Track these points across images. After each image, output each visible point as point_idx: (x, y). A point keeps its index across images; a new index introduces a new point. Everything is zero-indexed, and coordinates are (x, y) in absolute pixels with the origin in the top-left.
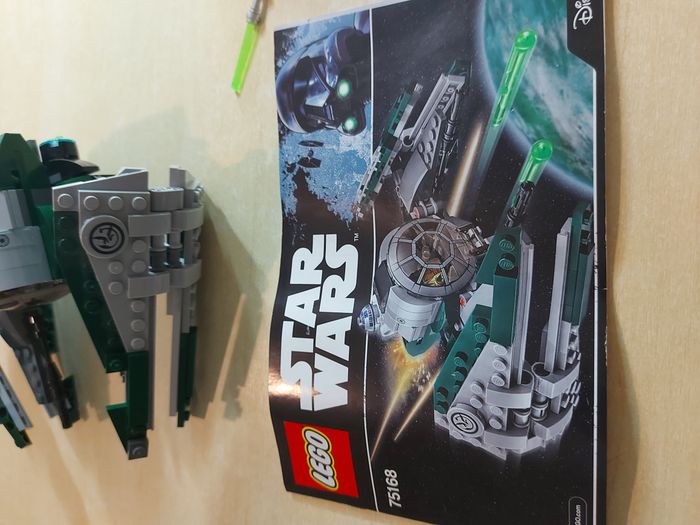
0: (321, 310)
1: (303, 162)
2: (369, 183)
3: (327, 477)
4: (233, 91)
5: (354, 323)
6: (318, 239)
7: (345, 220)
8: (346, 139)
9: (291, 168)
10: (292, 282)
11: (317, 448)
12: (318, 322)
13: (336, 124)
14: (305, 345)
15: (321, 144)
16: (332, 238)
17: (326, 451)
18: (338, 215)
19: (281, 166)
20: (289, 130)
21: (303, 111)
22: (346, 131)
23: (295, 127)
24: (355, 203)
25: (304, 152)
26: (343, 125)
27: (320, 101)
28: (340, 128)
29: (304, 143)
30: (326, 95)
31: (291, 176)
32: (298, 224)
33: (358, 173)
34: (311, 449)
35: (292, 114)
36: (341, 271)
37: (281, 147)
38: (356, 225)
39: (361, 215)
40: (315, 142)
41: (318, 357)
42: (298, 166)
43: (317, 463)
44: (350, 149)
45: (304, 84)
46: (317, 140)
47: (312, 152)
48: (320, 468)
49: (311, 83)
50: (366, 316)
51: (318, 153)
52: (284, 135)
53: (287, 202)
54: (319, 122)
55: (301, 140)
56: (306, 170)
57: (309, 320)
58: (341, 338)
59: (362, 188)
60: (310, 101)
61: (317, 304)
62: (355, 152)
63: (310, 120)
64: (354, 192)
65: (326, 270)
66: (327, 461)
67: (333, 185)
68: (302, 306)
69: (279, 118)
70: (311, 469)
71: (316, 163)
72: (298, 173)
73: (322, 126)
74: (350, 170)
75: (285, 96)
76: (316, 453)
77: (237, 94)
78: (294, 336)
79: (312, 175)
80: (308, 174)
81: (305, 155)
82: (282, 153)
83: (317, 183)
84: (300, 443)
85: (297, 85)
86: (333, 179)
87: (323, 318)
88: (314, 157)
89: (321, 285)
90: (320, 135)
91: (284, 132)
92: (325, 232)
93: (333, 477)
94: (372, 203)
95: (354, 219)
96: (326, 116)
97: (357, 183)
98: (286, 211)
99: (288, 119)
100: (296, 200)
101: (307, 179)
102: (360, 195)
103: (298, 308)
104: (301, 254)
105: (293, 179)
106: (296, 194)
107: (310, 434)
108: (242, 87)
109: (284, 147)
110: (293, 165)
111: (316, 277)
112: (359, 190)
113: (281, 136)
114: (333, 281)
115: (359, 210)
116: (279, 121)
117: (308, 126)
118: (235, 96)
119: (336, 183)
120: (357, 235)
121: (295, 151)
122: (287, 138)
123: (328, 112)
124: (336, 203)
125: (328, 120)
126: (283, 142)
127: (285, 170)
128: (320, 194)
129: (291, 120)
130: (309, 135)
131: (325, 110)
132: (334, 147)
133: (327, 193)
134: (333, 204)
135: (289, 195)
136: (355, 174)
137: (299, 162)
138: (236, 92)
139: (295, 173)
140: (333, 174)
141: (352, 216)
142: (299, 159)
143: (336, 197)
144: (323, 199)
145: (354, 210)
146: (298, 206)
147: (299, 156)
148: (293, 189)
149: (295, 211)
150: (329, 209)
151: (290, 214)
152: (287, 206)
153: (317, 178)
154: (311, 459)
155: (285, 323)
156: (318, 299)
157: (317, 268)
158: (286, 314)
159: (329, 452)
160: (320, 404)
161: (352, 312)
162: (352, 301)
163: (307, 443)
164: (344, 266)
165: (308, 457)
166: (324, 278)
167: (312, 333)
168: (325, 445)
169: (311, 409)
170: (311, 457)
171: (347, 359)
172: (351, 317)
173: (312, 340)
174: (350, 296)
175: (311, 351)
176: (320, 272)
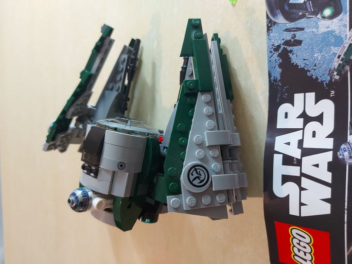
0: (304, 147)
1: (287, 43)
2: (345, 53)
3: (306, 260)
4: (230, 3)
5: (335, 156)
6: (298, 97)
7: (322, 82)
8: (327, 22)
9: (277, 48)
10: (278, 127)
11: (300, 241)
12: (303, 155)
13: (315, 13)
14: (294, 171)
15: (302, 29)
16: (311, 96)
17: (308, 244)
18: (317, 78)
19: (269, 47)
20: (275, 23)
21: (287, 8)
22: (324, 18)
23: (280, 19)
24: (332, 69)
25: (288, 36)
26: (322, 13)
28: (319, 16)
29: (288, 30)
31: (276, 54)
32: (282, 87)
33: (335, 46)
34: (295, 241)
35: (279, 12)
36: (320, 119)
37: (268, 35)
38: (331, 84)
39: (337, 77)
40: (297, 28)
41: (303, 179)
42: (282, 47)
43: (299, 250)
44: (327, 30)
46: (299, 26)
47: (294, 36)
48: (301, 254)
50: (345, 151)
51: (299, 35)
52: (271, 26)
53: (273, 72)
54: (300, 14)
55: (285, 28)
56: (289, 48)
57: (296, 153)
58: (324, 166)
59: (339, 57)
61: (301, 143)
62: (333, 31)
63: (293, 13)
64: (331, 61)
66: (308, 250)
67: (312, 58)
68: (288, 144)
69: (267, 15)
70: (293, 254)
71: (299, 43)
72: (282, 51)
73: (303, 16)
74: (328, 44)
76: (299, 244)
77: (234, 5)
78: (283, 164)
79: (295, 51)
80: (291, 51)
81: (289, 38)
82: (269, 39)
83: (298, 57)
84: (287, 237)
86: (313, 53)
87: (307, 152)
88: (296, 38)
89: (303, 129)
90: (301, 23)
91: (271, 25)
92: (305, 91)
93: (311, 261)
94: (348, 68)
95: (331, 81)
96: (306, 9)
97: (335, 54)
98: (272, 78)
99: (274, 15)
100: (280, 70)
101: (290, 55)
102: (336, 63)
103: (285, 145)
104: (284, 108)
105: (278, 56)
106: (280, 66)
107: (295, 231)
109: (272, 35)
110: (279, 46)
111: (300, 123)
112: (336, 59)
113: (269, 29)
114: (313, 126)
115: (335, 73)
116: (268, 17)
117: (290, 17)
118: (232, 7)
119: (316, 55)
120: (333, 92)
121: (280, 36)
122: (274, 28)
123: (308, 6)
124: (315, 69)
125: (308, 11)
126: (271, 32)
127: (272, 50)
128: (301, 64)
129: (277, 15)
130: (292, 23)
131: (306, 5)
132: (314, 30)
133: (307, 63)
134: (312, 70)
135: (275, 67)
136: (332, 47)
137: (284, 44)
138: (232, 4)
139: (280, 52)
140: (313, 49)
141: (329, 78)
142: (283, 42)
143: (315, 66)
144: (303, 68)
145: (331, 74)
146: (282, 74)
147: (283, 39)
148: (278, 63)
149: (279, 78)
150: (309, 74)
151: (275, 80)
152: (273, 75)
153: (299, 54)
154: (294, 248)
155: (275, 155)
156: (301, 138)
157: (299, 117)
158: (276, 149)
159: (310, 245)
160: (306, 212)
161: (332, 148)
162: (332, 140)
163: (292, 237)
164: (322, 114)
165: (292, 245)
166: (305, 124)
167: (299, 163)
168: (308, 240)
169: (298, 215)
170: (294, 246)
171: (330, 182)
172: (332, 152)
173: (299, 167)
174: (329, 137)
175: (298, 175)
176: (302, 120)
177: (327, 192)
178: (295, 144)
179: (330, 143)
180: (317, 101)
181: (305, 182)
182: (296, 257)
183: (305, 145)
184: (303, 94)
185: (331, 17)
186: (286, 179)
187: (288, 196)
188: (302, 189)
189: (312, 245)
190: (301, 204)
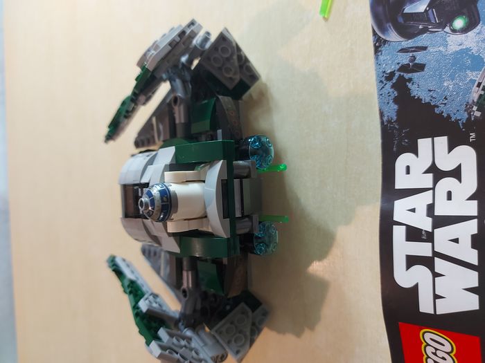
0: (435, 214)
1: (404, 68)
4: (321, 17)
5: (481, 226)
6: (424, 144)
7: (457, 121)
8: (460, 37)
9: (390, 77)
10: (397, 187)
11: (436, 349)
12: (436, 225)
13: (442, 26)
14: (423, 249)
15: (425, 48)
16: (442, 142)
17: (448, 353)
18: (449, 117)
19: (378, 76)
20: (385, 41)
21: (401, 20)
22: (454, 31)
23: (393, 36)
24: (470, 102)
25: (405, 59)
26: (451, 25)
27: (420, 7)
28: (447, 29)
29: (404, 50)
31: (389, 84)
32: (400, 130)
33: (472, 70)
34: (430, 350)
35: (389, 25)
36: (456, 173)
37: (377, 58)
38: (471, 124)
39: (478, 114)
40: (417, 47)
41: (437, 260)
42: (397, 74)
44: (461, 47)
46: (420, 44)
47: (414, 58)
51: (420, 57)
52: (380, 46)
53: (386, 110)
54: (421, 27)
55: (400, 48)
56: (407, 76)
57: (425, 224)
58: (466, 241)
60: (409, 9)
61: (431, 208)
62: (468, 50)
63: (410, 27)
64: (468, 91)
65: (436, 173)
67: (440, 87)
68: (413, 210)
69: (374, 31)
71: (421, 67)
72: (398, 80)
73: (425, 30)
74: (463, 68)
75: (380, 9)
76: (435, 354)
77: (326, 19)
78: (407, 241)
79: (415, 80)
80: (410, 80)
81: (406, 62)
82: (378, 64)
83: (421, 87)
84: (418, 344)
86: (441, 80)
87: (441, 222)
88: (416, 62)
89: (433, 189)
90: (422, 40)
91: (379, 44)
92: (432, 134)
95: (469, 119)
96: (429, 20)
97: (473, 81)
98: (385, 119)
99: (383, 30)
100: (396, 107)
101: (410, 85)
102: (475, 95)
103: (408, 212)
105: (392, 87)
106: (396, 101)
107: (428, 336)
108: (330, 12)
109: (381, 58)
110: (392, 74)
111: (428, 180)
112: (475, 88)
113: (377, 50)
115: (475, 108)
116: (375, 34)
117: (406, 33)
118: (323, 22)
119: (445, 84)
120: (473, 135)
121: (394, 60)
122: (384, 49)
124: (445, 104)
125: (431, 24)
126: (380, 53)
127: (383, 79)
128: (426, 98)
129: (387, 30)
130: (410, 41)
131: (427, 15)
132: (441, 49)
133: (434, 96)
134: (442, 106)
135: (388, 103)
136: (468, 72)
137: (399, 70)
138: (324, 18)
139: (394, 81)
140: (441, 76)
141: (466, 115)
142: (398, 67)
143: (446, 98)
144: (429, 103)
145: (468, 109)
146: (399, 113)
147: (398, 64)
148: (393, 96)
149: (395, 118)
150: (437, 111)
151: (389, 121)
152: (386, 114)
153: (422, 83)
154: (429, 360)
155: (395, 228)
156: (431, 202)
157: (427, 172)
158: (395, 219)
159: (452, 355)
160: (444, 308)
161: (476, 214)
162: (475, 202)
163: (425, 344)
164: (460, 166)
165: (425, 356)
166: (436, 181)
167: (430, 237)
168: (448, 348)
169: (433, 313)
170: (428, 357)
172: (476, 220)
173: (430, 244)
174: (471, 198)
175: (430, 255)
176: (430, 176)
177: (473, 279)
178: (422, 210)
179: (472, 208)
180: (451, 148)
181: (440, 265)
183: (438, 212)
184: (430, 139)
185: (465, 30)
186: (412, 261)
187: (416, 286)
188: (436, 275)
189: (454, 355)
190: (436, 297)
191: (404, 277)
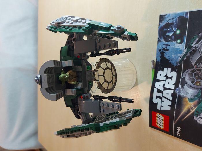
1: (164, 49)
2: (182, 57)
3: (161, 126)
5: (174, 92)
6: (165, 69)
7: (174, 65)
8: (178, 45)
9: (160, 50)
10: (157, 79)
13: (175, 41)
14: (160, 95)
15: (170, 45)
17: (162, 120)
18: (172, 64)
19: (157, 49)
20: (160, 41)
21: (165, 36)
22: (177, 43)
23: (163, 40)
24: (177, 61)
25: (164, 47)
27: (171, 34)
28: (176, 42)
29: (165, 45)
30: (173, 33)
31: (159, 52)
32: (160, 64)
33: (179, 54)
34: (158, 118)
35: (162, 37)
36: (171, 78)
37: (158, 45)
38: (177, 67)
39: (179, 65)
41: (163, 98)
42: (162, 50)
43: (159, 122)
45: (167, 30)
46: (168, 44)
47: (166, 47)
48: (160, 123)
49: (169, 29)
50: (178, 90)
51: (168, 47)
53: (158, 58)
56: (164, 51)
57: (162, 89)
58: (170, 95)
59: (180, 58)
60: (168, 34)
61: (164, 85)
62: (179, 48)
63: (167, 39)
64: (177, 59)
65: (167, 77)
66: (162, 122)
71: (168, 50)
73: (170, 41)
74: (177, 53)
75: (161, 32)
76: (159, 120)
78: (157, 92)
79: (166, 53)
80: (165, 52)
81: (164, 48)
82: (158, 46)
85: (164, 30)
86: (172, 55)
88: (167, 48)
89: (165, 81)
90: (169, 43)
91: (159, 41)
92: (168, 67)
93: (162, 126)
94: (183, 62)
96: (172, 38)
98: (157, 61)
99: (161, 38)
100: (160, 58)
101: (164, 54)
102: (179, 60)
104: (160, 72)
106: (161, 57)
107: (158, 115)
109: (159, 45)
110: (161, 50)
111: (164, 78)
112: (179, 58)
113: (158, 42)
114: (169, 80)
115: (178, 63)
116: (158, 38)
119: (173, 56)
120: (177, 69)
122: (160, 43)
123: (172, 37)
125: (172, 39)
128: (168, 58)
130: (166, 42)
132: (173, 46)
133: (170, 58)
136: (178, 54)
139: (161, 52)
141: (176, 64)
142: (162, 48)
143: (172, 59)
145: (177, 63)
149: (160, 61)
150: (170, 62)
151: (158, 62)
152: (158, 60)
153: (167, 54)
155: (155, 89)
156: (164, 84)
157: (165, 76)
158: (155, 87)
160: (162, 109)
162: (174, 86)
164: (172, 77)
165: (157, 120)
166: (166, 79)
167: (162, 92)
168: (162, 118)
169: (160, 109)
171: (171, 100)
172: (173, 90)
173: (162, 94)
174: (173, 85)
175: (162, 96)
176: (165, 77)
177: (170, 103)
178: (162, 85)
180: (171, 71)
181: (163, 99)
182: (158, 124)
183: (165, 87)
184: (167, 68)
185: (180, 43)
186: (157, 97)
187: (157, 103)
188: (162, 101)
190: (161, 106)
191: (155, 101)
